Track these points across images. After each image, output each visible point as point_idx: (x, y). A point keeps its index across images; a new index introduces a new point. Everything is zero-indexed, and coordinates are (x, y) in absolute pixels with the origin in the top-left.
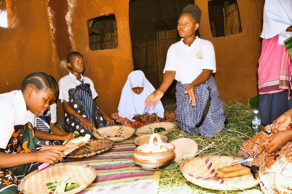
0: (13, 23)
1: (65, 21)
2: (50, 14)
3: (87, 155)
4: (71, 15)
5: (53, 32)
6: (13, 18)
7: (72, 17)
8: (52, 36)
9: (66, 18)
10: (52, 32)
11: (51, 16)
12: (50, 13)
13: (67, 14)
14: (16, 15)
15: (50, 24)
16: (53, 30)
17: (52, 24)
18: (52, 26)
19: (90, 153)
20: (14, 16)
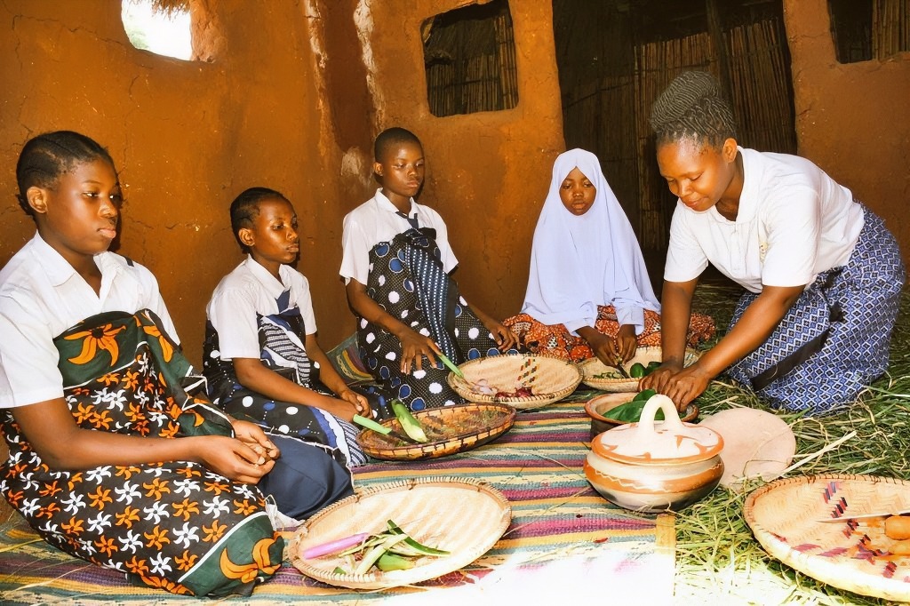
0: (208, 47)
1: (353, 28)
2: (310, 11)
3: (436, 448)
4: (370, 7)
5: (321, 65)
6: (207, 31)
7: (372, 13)
8: (318, 77)
9: (356, 16)
10: (316, 65)
11: (314, 15)
12: (311, 6)
13: (359, 5)
14: (216, 21)
15: (312, 40)
16: (319, 58)
17: (317, 40)
18: (316, 48)
19: (444, 443)
20: (210, 24)
